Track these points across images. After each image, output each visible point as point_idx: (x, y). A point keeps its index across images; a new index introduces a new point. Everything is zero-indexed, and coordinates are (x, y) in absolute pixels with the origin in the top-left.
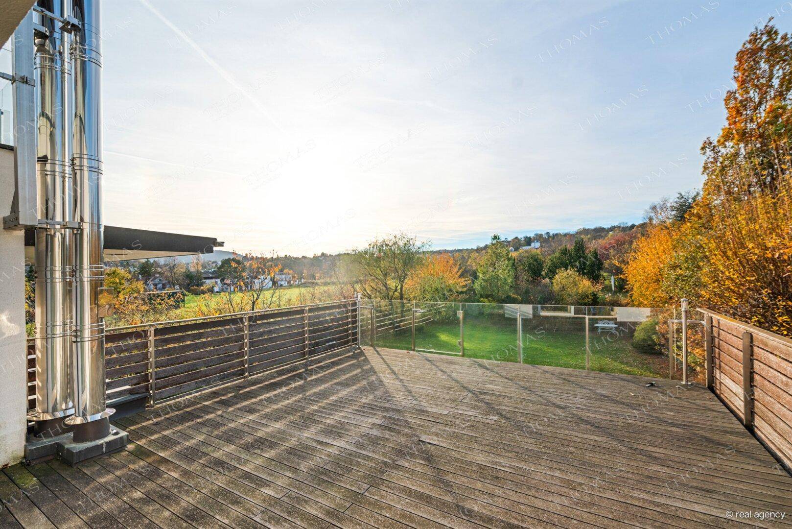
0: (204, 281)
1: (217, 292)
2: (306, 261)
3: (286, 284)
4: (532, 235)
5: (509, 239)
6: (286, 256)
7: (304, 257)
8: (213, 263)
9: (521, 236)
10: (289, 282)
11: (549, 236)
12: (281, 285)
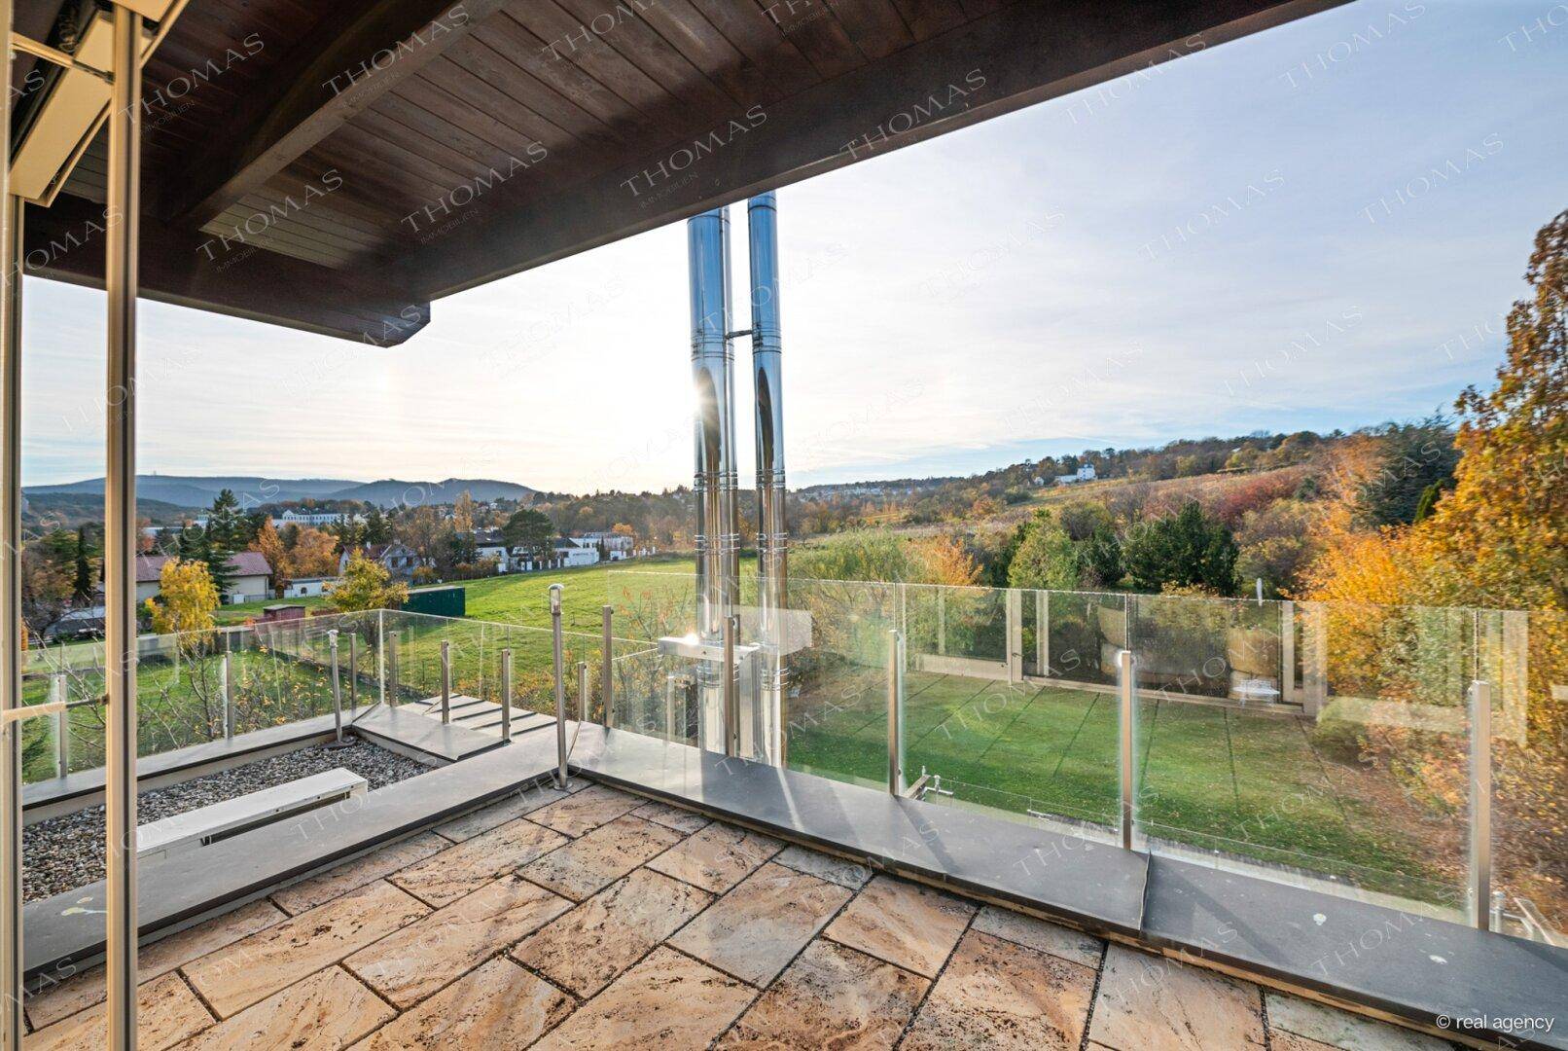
0: (479, 550)
1: (504, 573)
2: (649, 502)
3: (625, 556)
4: (1078, 453)
5: (1035, 462)
6: (612, 492)
7: (645, 494)
8: (481, 505)
9: (1057, 455)
10: (629, 552)
11: (1112, 456)
12: (616, 559)
